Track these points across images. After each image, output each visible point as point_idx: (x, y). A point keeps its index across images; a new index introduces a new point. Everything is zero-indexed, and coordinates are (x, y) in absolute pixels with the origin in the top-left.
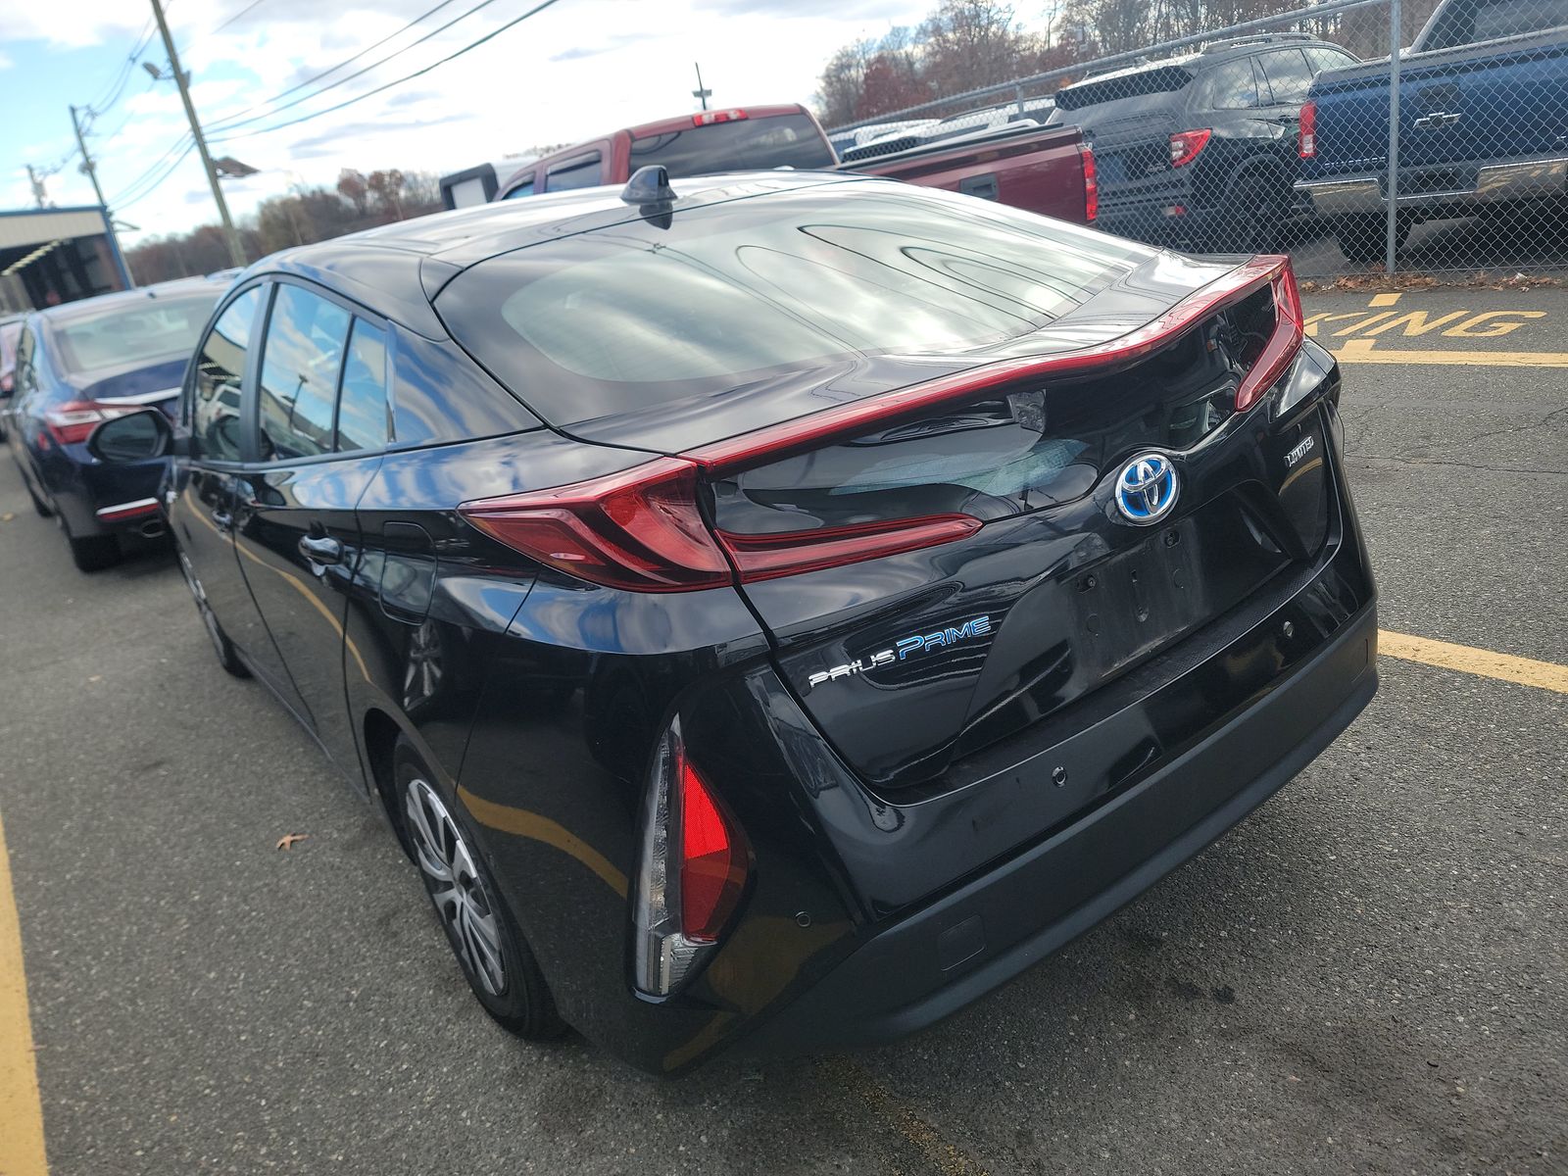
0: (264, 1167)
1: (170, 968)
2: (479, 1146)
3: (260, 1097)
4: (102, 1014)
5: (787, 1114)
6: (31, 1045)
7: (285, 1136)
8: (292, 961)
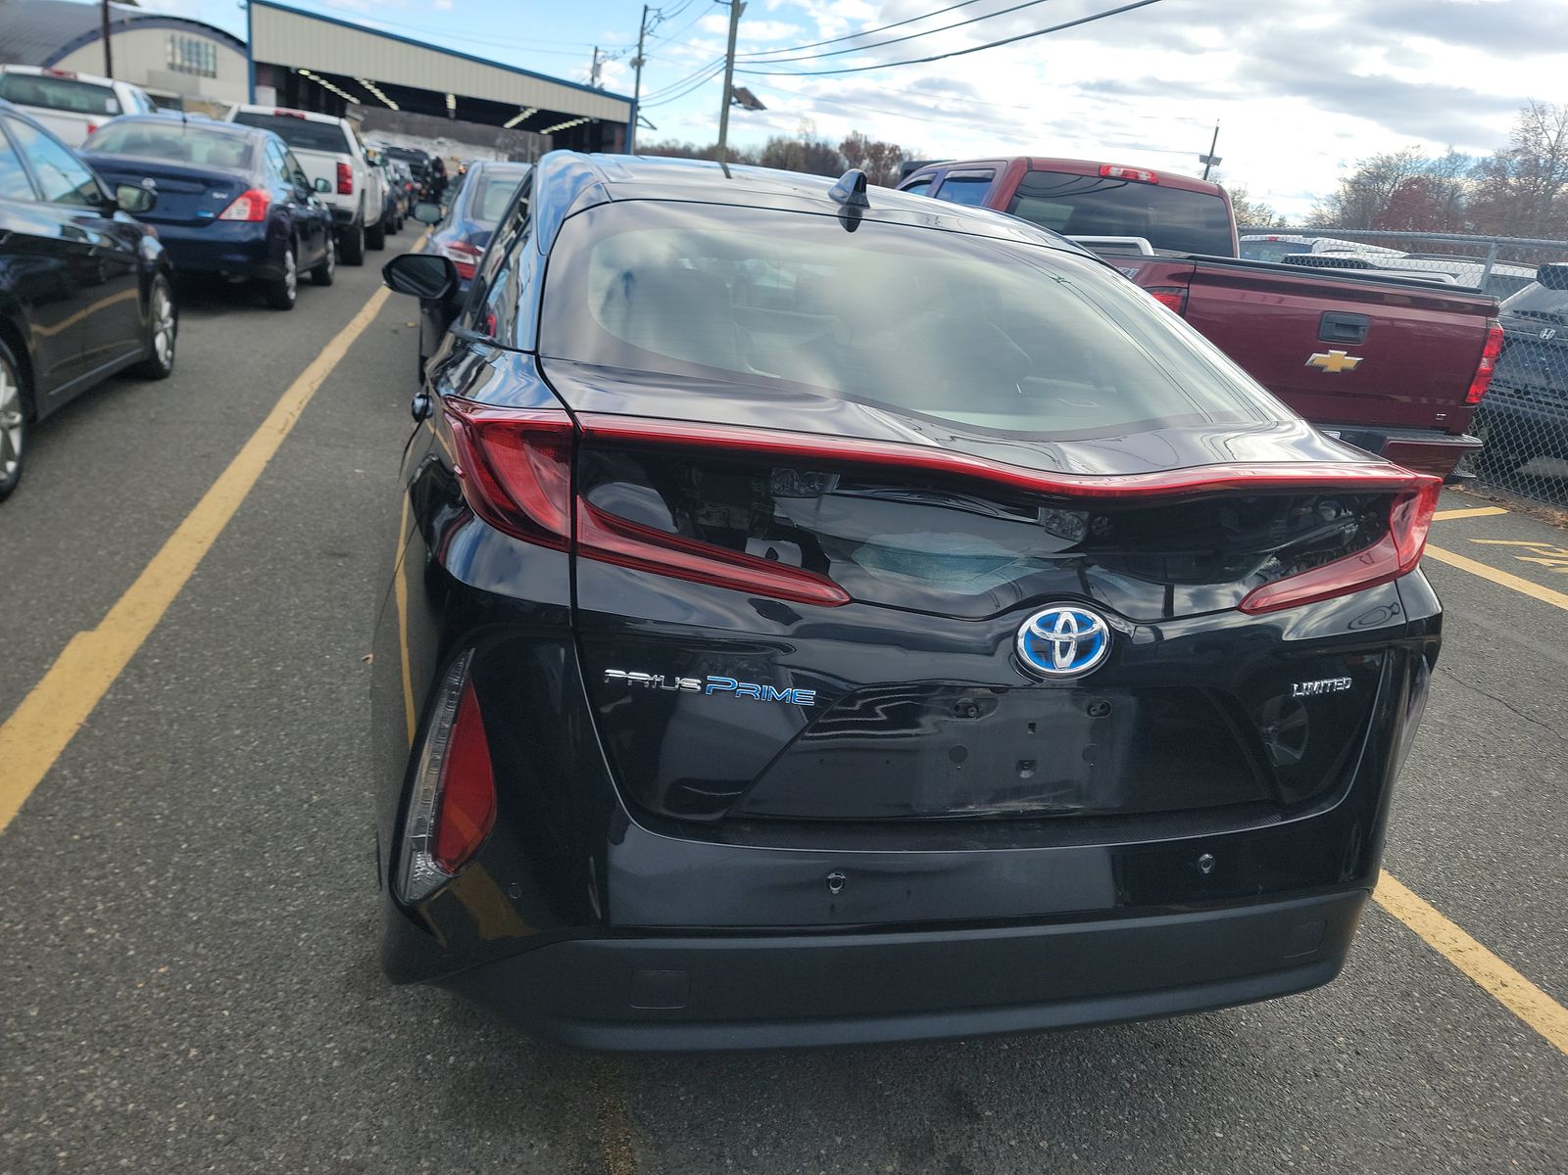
0: (142, 895)
1: (216, 711)
2: (292, 966)
3: (185, 841)
4: (143, 722)
5: (532, 1078)
6: (82, 720)
7: (175, 879)
8: (296, 751)
